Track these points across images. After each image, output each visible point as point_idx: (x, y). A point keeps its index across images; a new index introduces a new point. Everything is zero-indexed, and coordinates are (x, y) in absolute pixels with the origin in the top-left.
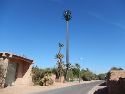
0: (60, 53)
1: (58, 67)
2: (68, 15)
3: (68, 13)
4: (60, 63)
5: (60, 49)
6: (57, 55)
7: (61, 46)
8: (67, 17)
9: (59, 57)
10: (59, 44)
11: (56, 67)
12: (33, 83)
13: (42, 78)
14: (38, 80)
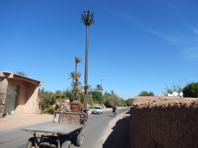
0: (76, 70)
1: (73, 90)
2: (89, 18)
3: (88, 15)
4: (75, 85)
5: (76, 66)
6: (72, 74)
7: (77, 61)
8: (87, 20)
9: (74, 76)
10: (76, 58)
11: (70, 89)
12: (40, 111)
13: (52, 104)
14: (46, 107)
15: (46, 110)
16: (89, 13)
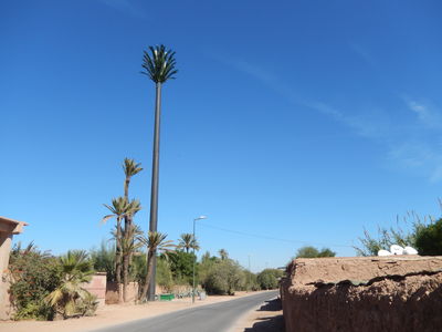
0: (126, 195)
1: (118, 249)
2: (161, 64)
3: (160, 55)
4: (124, 233)
5: (128, 182)
6: (115, 203)
7: (130, 170)
8: (159, 68)
9: (122, 209)
10: (126, 162)
11: (111, 246)
13: (51, 289)
14: (34, 298)
15: (31, 307)
16: (163, 51)
